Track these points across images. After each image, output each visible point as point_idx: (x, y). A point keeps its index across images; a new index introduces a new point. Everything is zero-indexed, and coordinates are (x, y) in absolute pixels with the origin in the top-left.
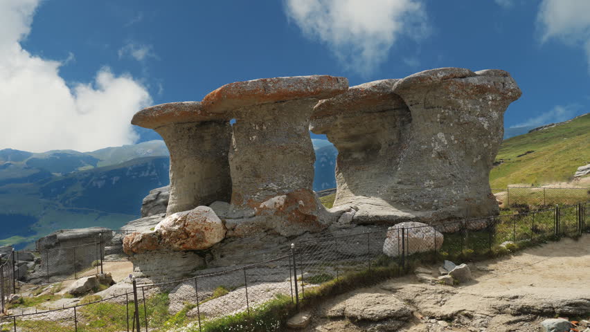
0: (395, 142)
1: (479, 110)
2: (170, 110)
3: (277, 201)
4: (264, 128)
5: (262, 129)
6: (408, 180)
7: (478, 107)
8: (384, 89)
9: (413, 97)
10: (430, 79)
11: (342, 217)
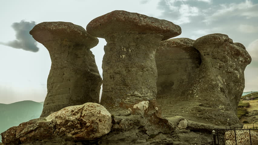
0: (185, 81)
1: (235, 66)
2: (64, 27)
3: (145, 105)
4: (130, 51)
5: (128, 51)
6: (207, 104)
7: (235, 64)
8: (187, 43)
9: (207, 50)
10: (220, 39)
11: (180, 124)
